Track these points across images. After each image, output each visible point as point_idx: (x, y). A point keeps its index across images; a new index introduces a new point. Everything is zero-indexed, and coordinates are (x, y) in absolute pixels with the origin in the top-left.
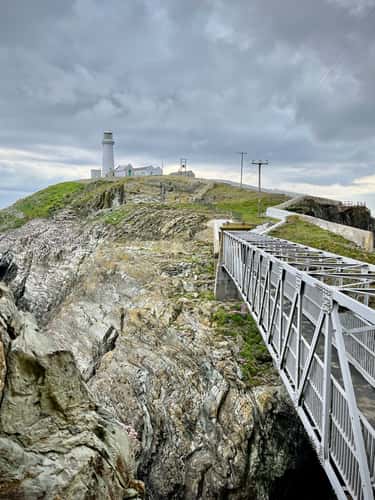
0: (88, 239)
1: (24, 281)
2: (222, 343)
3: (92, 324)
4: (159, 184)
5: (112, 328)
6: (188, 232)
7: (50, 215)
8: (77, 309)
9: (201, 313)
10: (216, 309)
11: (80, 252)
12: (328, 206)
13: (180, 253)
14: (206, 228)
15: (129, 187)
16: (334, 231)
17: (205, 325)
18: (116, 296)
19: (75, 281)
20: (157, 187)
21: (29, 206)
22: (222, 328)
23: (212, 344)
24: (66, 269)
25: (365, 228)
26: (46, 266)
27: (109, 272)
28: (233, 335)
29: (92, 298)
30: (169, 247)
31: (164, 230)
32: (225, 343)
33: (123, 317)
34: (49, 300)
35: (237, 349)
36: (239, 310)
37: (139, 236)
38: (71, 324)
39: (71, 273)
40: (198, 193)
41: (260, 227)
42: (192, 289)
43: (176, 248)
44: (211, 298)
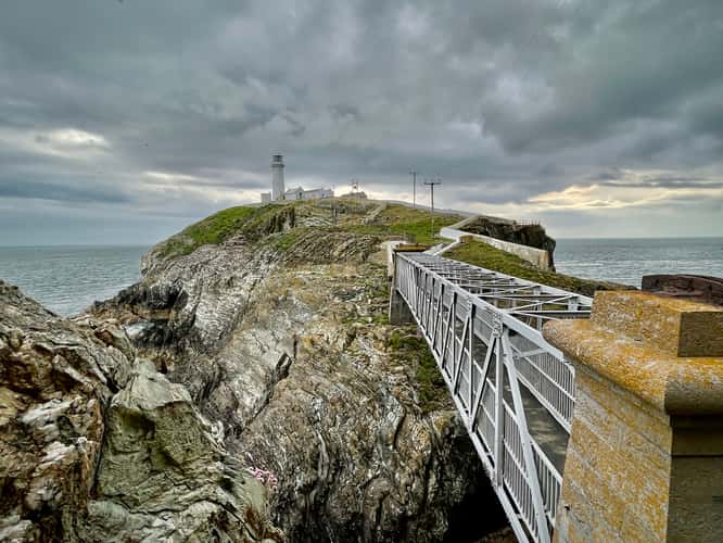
0: (258, 264)
1: (195, 309)
2: (397, 368)
3: (264, 352)
4: (330, 206)
5: (285, 356)
6: (361, 254)
7: (219, 241)
8: (249, 337)
9: (375, 338)
10: (391, 333)
11: (251, 278)
12: (502, 225)
13: (353, 277)
14: (380, 250)
15: (299, 209)
16: (509, 250)
17: (380, 350)
18: (289, 322)
19: (246, 308)
20: (328, 209)
21: (198, 232)
22: (396, 353)
23: (387, 370)
24: (237, 296)
25: (540, 247)
26: (216, 293)
27: (280, 298)
28: (409, 360)
29: (263, 325)
30: (341, 271)
31: (336, 253)
32: (401, 368)
33: (295, 344)
34: (220, 328)
35: (413, 374)
36: (414, 333)
37: (311, 260)
38: (243, 352)
39: (242, 300)
40: (371, 214)
41: (434, 248)
42: (365, 313)
43: (349, 271)
44: (386, 323)
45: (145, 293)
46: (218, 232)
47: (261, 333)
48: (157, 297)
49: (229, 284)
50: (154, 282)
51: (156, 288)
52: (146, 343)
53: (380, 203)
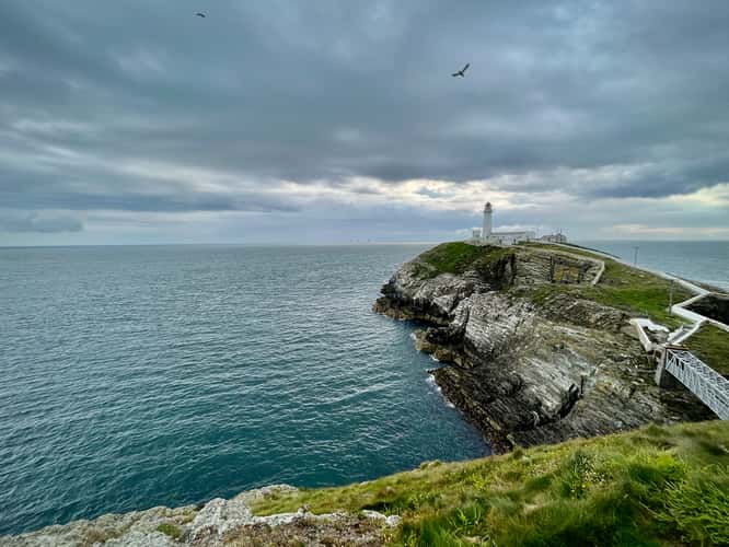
0: (519, 311)
1: (463, 325)
3: (554, 378)
5: (573, 386)
7: (457, 272)
8: (534, 363)
9: (652, 395)
10: (663, 395)
13: (616, 344)
14: (630, 325)
17: (658, 403)
18: (570, 364)
19: (517, 340)
22: (671, 408)
24: (503, 328)
26: (485, 321)
27: (557, 346)
29: (545, 359)
30: (602, 336)
31: (592, 321)
33: (583, 381)
34: (492, 345)
37: (569, 320)
38: (534, 373)
39: (509, 332)
40: (595, 275)
41: (677, 332)
42: (635, 374)
43: (609, 339)
44: (655, 385)
45: (409, 301)
46: (453, 264)
47: (544, 364)
48: (418, 304)
49: (496, 319)
50: (414, 295)
51: (417, 299)
52: (436, 342)
53: (597, 261)
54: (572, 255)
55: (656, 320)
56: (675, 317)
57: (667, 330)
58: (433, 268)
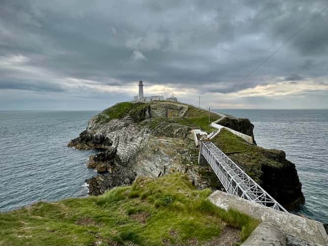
0: (143, 133)
1: (116, 147)
2: (204, 182)
3: (152, 170)
5: (161, 173)
6: (184, 135)
7: (120, 117)
8: (144, 163)
9: (195, 170)
10: (200, 169)
12: (234, 120)
13: (183, 144)
14: (191, 133)
16: (238, 135)
17: (197, 175)
18: (160, 160)
19: (140, 151)
21: (110, 112)
22: (203, 177)
23: (200, 182)
24: (134, 145)
25: (250, 136)
26: (126, 143)
27: (156, 150)
28: (208, 179)
29: (150, 159)
30: (178, 141)
31: (174, 133)
33: (165, 169)
34: (128, 156)
35: (209, 184)
36: (208, 170)
37: (165, 135)
38: (143, 169)
39: (137, 147)
40: (183, 112)
41: (211, 134)
42: (189, 160)
43: (181, 142)
44: (198, 164)
45: (91, 138)
46: (119, 113)
47: (149, 163)
48: (97, 139)
49: (131, 140)
50: (95, 133)
51: (96, 136)
52: (99, 160)
53: (185, 106)
54: (175, 104)
55: (203, 130)
56: (212, 128)
57: (207, 134)
58: (108, 117)
